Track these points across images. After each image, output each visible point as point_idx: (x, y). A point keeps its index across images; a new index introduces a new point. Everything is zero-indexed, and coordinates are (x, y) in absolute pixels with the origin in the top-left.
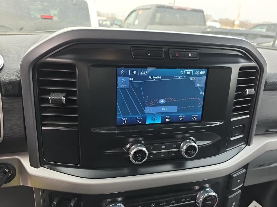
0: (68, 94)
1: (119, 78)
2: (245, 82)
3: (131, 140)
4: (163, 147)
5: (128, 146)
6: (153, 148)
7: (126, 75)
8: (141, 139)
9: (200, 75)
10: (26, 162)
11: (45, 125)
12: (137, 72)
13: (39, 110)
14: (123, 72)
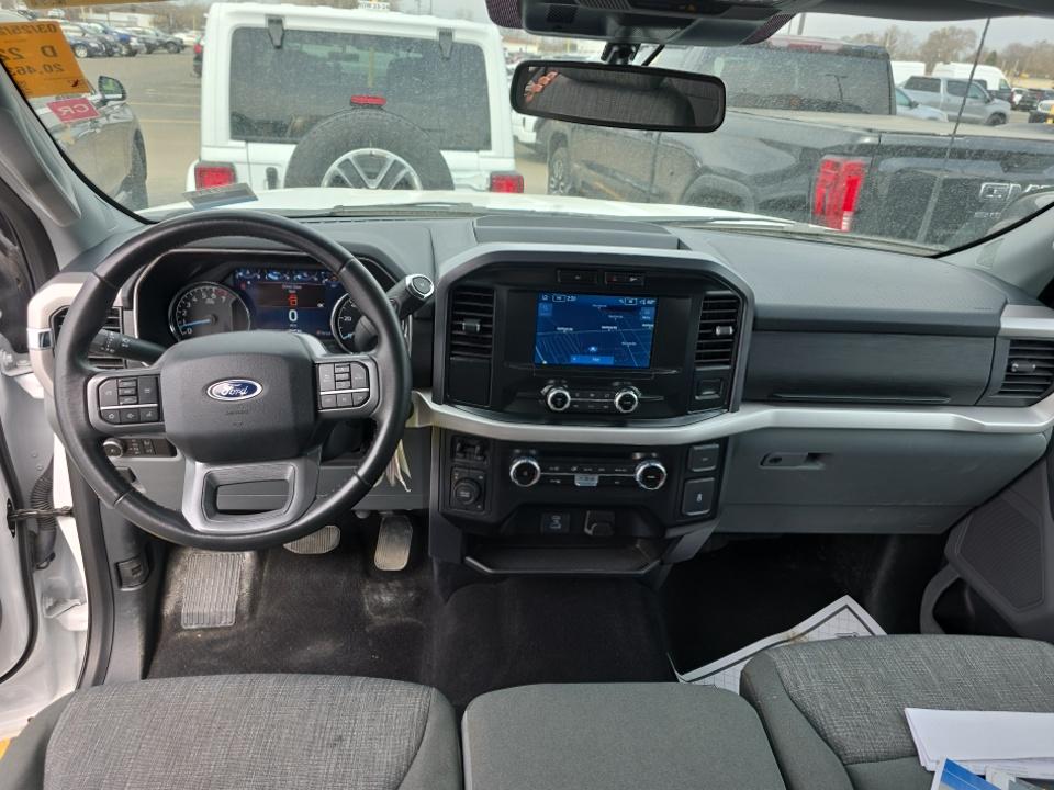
0: (483, 321)
1: (541, 304)
2: (712, 317)
3: (552, 381)
4: (592, 395)
5: (546, 389)
6: (577, 395)
7: (549, 301)
8: (564, 381)
9: (647, 306)
10: (427, 398)
11: (453, 355)
12: (563, 299)
13: (450, 337)
14: (545, 298)
